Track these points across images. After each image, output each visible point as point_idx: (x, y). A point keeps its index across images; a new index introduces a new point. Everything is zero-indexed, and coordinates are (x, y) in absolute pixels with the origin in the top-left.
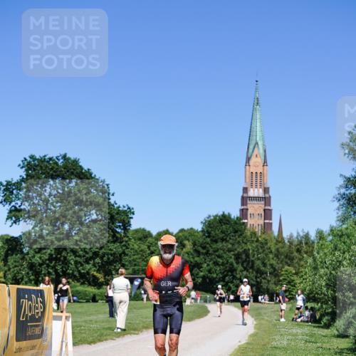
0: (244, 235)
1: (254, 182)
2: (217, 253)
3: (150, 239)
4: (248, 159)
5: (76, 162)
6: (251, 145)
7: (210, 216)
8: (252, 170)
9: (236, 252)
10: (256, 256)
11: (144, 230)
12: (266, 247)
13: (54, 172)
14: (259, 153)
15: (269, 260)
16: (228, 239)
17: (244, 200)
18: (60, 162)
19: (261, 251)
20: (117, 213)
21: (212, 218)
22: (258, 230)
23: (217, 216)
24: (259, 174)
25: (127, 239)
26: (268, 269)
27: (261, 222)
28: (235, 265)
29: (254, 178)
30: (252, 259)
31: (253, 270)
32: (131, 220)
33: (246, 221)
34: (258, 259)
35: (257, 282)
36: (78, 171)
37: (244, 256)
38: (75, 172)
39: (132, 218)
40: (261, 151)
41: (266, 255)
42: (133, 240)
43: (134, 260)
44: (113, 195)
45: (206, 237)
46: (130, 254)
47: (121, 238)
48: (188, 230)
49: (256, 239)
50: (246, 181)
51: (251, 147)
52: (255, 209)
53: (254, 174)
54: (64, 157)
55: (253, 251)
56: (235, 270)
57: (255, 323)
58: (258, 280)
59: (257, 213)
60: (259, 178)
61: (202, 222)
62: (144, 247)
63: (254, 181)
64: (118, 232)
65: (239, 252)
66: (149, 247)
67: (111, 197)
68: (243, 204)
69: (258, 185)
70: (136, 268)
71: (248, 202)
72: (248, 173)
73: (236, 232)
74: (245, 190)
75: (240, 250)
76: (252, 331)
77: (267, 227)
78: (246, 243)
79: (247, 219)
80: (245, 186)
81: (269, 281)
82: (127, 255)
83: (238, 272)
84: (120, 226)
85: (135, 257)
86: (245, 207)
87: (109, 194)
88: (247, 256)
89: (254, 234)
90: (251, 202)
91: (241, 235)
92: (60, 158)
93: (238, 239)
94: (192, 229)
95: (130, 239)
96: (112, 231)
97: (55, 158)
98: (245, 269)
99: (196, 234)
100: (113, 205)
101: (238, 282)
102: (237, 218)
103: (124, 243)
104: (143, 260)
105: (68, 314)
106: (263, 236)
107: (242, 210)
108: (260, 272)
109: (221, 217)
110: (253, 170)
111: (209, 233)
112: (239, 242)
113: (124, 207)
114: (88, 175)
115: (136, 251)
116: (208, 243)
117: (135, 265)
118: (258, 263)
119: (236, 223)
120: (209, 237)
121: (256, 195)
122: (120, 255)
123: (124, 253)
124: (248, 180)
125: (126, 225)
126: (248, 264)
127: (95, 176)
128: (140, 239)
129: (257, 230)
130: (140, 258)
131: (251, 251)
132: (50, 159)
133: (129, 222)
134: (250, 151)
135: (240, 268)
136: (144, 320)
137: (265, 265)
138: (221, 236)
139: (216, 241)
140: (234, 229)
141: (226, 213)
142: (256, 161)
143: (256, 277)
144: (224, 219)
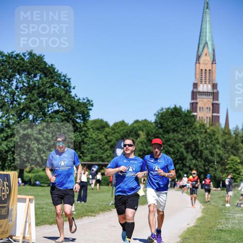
0: (193, 127)
1: (203, 79)
2: (169, 143)
3: (107, 129)
4: (198, 57)
5: (40, 59)
6: (201, 44)
7: (163, 109)
8: (201, 68)
9: (186, 142)
10: (204, 146)
11: (102, 121)
12: (214, 138)
13: (21, 67)
14: (209, 52)
15: (216, 150)
16: (179, 130)
17: (194, 95)
18: (27, 58)
19: (209, 141)
20: (78, 105)
21: (165, 110)
22: (207, 122)
23: (169, 108)
24: (208, 72)
25: (86, 129)
26: (216, 159)
27: (210, 115)
28: (185, 154)
29: (204, 75)
30: (201, 148)
31: (202, 159)
32: (90, 111)
33: (195, 114)
34: (207, 149)
35: (205, 170)
36: (42, 66)
37: (193, 146)
38: (40, 67)
39: (91, 109)
40: (211, 50)
41: (214, 145)
42: (91, 130)
43: (92, 148)
44: (74, 88)
45: (159, 128)
46: (88, 142)
47: (81, 128)
48: (142, 121)
49: (204, 131)
50: (196, 78)
51: (201, 47)
52: (204, 102)
53: (204, 71)
54: (30, 54)
55: (202, 141)
56: (185, 159)
57: (203, 207)
58: (206, 168)
59: (206, 106)
60: (208, 75)
61: (155, 114)
62: (102, 136)
63: (204, 77)
64: (78, 123)
65: (189, 142)
66: (106, 137)
67: (72, 90)
68: (193, 98)
69: (207, 81)
70: (94, 155)
71: (198, 96)
72: (197, 70)
73: (186, 123)
74: (195, 85)
75: (189, 140)
76: (200, 215)
77: (215, 120)
78: (195, 134)
79: (196, 111)
80: (195, 82)
81: (216, 169)
82: (86, 143)
83: (187, 161)
84: (79, 117)
85: (93, 145)
86: (195, 101)
87: (70, 87)
88: (197, 146)
89: (203, 126)
90: (201, 97)
91: (191, 126)
92: (27, 54)
93: (188, 130)
94: (146, 120)
95: (89, 129)
96: (73, 122)
97: (21, 54)
98: (194, 158)
99: (150, 125)
100: (74, 98)
101: (188, 169)
102: (188, 111)
103: (83, 132)
104: (101, 148)
105: (31, 197)
106: (212, 128)
107: (192, 104)
108: (208, 161)
109: (173, 110)
110: (203, 67)
111: (161, 124)
112: (189, 133)
113: (84, 99)
114: (52, 70)
115: (95, 140)
116: (160, 134)
117: (93, 153)
118: (206, 152)
119: (186, 115)
120: (161, 128)
121: (205, 90)
122: (80, 143)
123: (83, 141)
124: (197, 77)
125: (85, 116)
126: (197, 153)
127: (58, 71)
128: (98, 129)
129: (205, 122)
130: (97, 147)
131: (200, 142)
132: (17, 55)
133: (88, 113)
134: (201, 50)
135: (190, 156)
136: (101, 203)
137: (212, 154)
138: (173, 127)
139: (168, 132)
140: (185, 121)
141: (178, 106)
142: (206, 59)
143: (204, 166)
144: (175, 112)
